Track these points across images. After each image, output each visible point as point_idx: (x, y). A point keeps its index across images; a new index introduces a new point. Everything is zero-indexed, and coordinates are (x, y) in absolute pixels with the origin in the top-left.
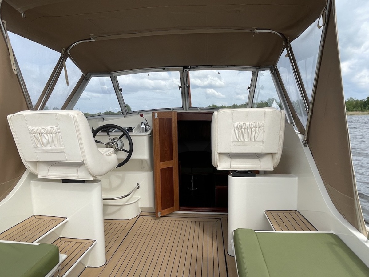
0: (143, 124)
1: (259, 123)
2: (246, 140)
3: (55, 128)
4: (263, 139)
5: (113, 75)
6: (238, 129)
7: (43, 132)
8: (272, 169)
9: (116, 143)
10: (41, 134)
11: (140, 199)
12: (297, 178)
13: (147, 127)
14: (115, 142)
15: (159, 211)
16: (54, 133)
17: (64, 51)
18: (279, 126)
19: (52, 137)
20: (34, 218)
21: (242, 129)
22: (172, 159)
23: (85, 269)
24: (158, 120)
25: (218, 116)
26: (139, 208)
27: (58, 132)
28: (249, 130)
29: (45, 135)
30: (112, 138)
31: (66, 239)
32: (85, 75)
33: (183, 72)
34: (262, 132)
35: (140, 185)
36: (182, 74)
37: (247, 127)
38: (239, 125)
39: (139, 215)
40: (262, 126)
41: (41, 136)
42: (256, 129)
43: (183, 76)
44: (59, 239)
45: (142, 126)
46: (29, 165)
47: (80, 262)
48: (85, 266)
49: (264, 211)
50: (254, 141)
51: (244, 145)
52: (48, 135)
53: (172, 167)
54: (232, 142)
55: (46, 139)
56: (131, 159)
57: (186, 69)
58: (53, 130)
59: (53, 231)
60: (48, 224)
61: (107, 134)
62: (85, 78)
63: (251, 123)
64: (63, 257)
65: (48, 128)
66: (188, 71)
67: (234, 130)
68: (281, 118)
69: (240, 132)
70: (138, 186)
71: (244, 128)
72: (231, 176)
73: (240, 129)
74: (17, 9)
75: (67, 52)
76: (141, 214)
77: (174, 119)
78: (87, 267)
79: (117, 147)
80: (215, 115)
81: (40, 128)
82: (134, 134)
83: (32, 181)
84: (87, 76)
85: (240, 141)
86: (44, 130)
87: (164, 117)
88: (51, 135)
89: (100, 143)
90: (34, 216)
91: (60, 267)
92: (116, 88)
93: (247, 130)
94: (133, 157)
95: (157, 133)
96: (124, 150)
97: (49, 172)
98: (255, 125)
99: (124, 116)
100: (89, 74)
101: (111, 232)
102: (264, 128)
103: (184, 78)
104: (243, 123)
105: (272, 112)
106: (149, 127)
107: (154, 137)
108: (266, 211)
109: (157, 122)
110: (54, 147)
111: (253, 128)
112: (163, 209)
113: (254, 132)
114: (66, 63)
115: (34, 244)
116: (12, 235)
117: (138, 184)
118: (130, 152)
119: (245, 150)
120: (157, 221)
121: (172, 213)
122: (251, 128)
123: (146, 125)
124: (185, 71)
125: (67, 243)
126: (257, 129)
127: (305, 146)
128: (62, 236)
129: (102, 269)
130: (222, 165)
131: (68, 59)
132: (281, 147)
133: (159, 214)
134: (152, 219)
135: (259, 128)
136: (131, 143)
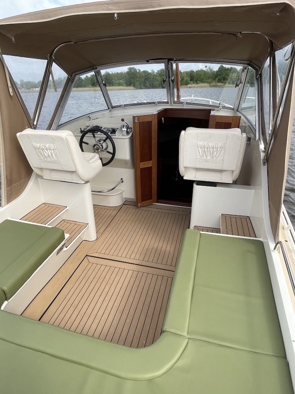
0: (125, 127)
1: (221, 144)
2: (208, 158)
3: (53, 146)
4: (224, 158)
5: (97, 69)
6: (201, 148)
7: (44, 148)
8: (231, 182)
9: (102, 145)
10: (43, 149)
11: (124, 191)
12: (253, 191)
13: (128, 130)
14: (100, 144)
15: (139, 202)
16: (52, 149)
17: (49, 57)
18: (239, 148)
19: (51, 153)
20: (44, 205)
21: (205, 149)
22: (151, 160)
23: (82, 241)
24: (138, 124)
25: (184, 136)
26: (123, 198)
27: (55, 149)
28: (211, 150)
29: (45, 150)
30: (97, 139)
31: (68, 222)
32: (70, 78)
33: (168, 64)
34: (223, 152)
35: (123, 179)
36: (167, 66)
37: (209, 147)
38: (203, 145)
39: (123, 204)
40: (223, 147)
41: (43, 151)
42: (217, 149)
43: (167, 69)
44: (63, 220)
45: (123, 129)
46: (37, 170)
47: (79, 237)
48: (82, 239)
49: (220, 215)
50: (215, 159)
51: (206, 162)
52: (48, 150)
53: (151, 167)
54: (196, 159)
55: (47, 154)
56: (115, 159)
57: (171, 62)
58: (51, 147)
59: (59, 216)
60: (55, 211)
61: (92, 135)
62: (70, 80)
63: (214, 143)
64: (67, 236)
65: (47, 146)
66: (173, 63)
67: (198, 149)
68: (241, 141)
69: (203, 151)
70: (122, 181)
71: (207, 148)
72: (195, 184)
73: (203, 148)
74: (8, 36)
75: (52, 57)
76: (125, 203)
77: (154, 122)
78: (84, 240)
79: (103, 148)
80: (182, 135)
81: (42, 145)
82: (117, 137)
83: (39, 179)
84: (72, 78)
85: (203, 158)
86: (44, 147)
87: (144, 121)
88: (50, 151)
89: (88, 144)
90: (44, 203)
91: (66, 241)
92: (101, 83)
93: (210, 150)
94: (116, 157)
95: (138, 137)
96: (108, 152)
97: (51, 175)
98: (217, 146)
99: (109, 110)
100: (74, 74)
101: (101, 216)
102: (225, 149)
103: (169, 71)
104: (206, 143)
105: (233, 136)
106: (130, 130)
107: (134, 140)
108: (222, 214)
109: (137, 126)
110: (53, 160)
111: (215, 148)
112: (142, 201)
113: (216, 152)
114: (52, 69)
115: (46, 226)
116: (32, 217)
117: (122, 179)
118: (114, 154)
119: (207, 166)
120: (137, 210)
121: (151, 204)
122: (213, 148)
123: (128, 128)
124: (170, 63)
125: (68, 224)
126: (219, 149)
127: (264, 165)
128: (65, 218)
129: (94, 242)
130: (188, 176)
131: (54, 63)
132: (239, 165)
133: (139, 205)
134: (133, 208)
135: (220, 148)
136: (114, 146)
